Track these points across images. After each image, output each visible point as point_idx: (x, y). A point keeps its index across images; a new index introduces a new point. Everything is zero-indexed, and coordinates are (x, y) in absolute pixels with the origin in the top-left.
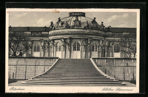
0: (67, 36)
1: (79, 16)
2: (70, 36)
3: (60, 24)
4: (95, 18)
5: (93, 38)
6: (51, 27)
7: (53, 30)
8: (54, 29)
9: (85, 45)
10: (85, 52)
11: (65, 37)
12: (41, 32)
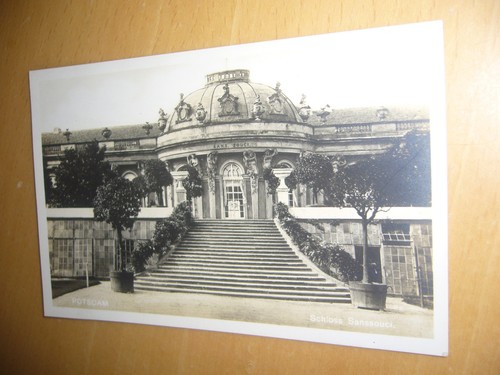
0: (205, 147)
1: (233, 81)
2: (212, 147)
3: (184, 114)
4: (278, 85)
5: (279, 150)
6: (161, 123)
7: (167, 133)
8: (171, 131)
9: (256, 172)
10: (257, 195)
11: (199, 151)
12: (138, 139)
